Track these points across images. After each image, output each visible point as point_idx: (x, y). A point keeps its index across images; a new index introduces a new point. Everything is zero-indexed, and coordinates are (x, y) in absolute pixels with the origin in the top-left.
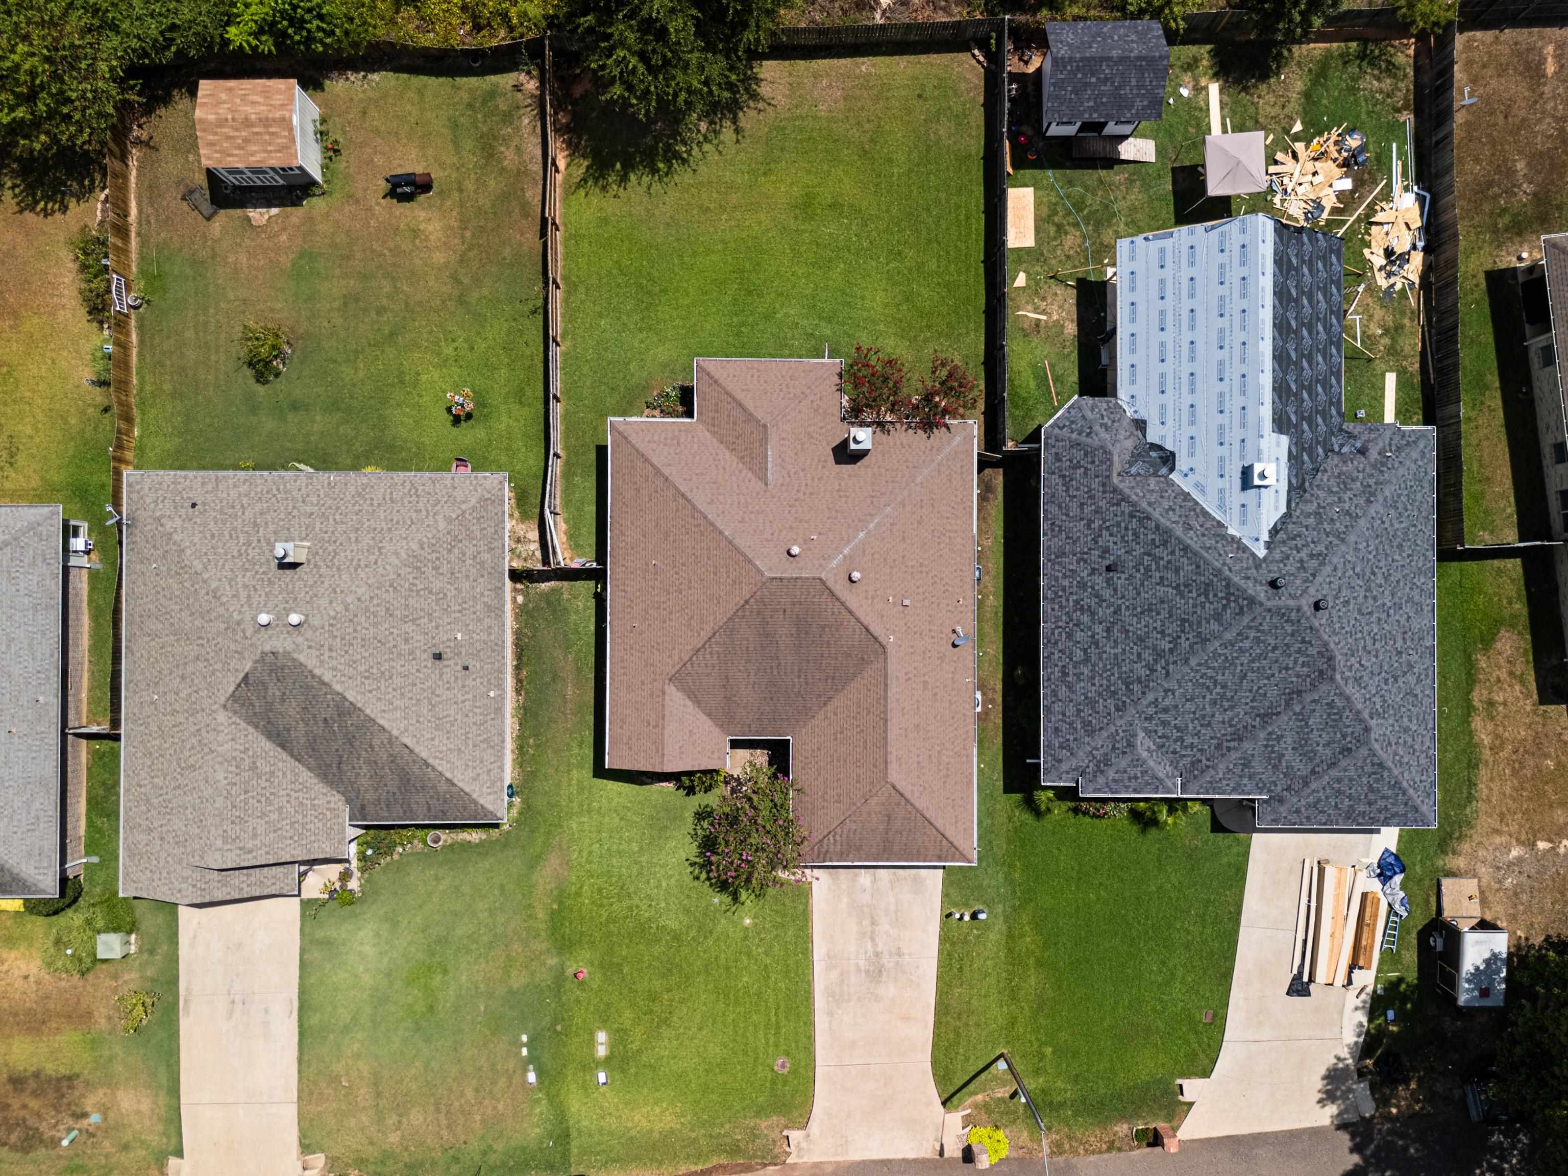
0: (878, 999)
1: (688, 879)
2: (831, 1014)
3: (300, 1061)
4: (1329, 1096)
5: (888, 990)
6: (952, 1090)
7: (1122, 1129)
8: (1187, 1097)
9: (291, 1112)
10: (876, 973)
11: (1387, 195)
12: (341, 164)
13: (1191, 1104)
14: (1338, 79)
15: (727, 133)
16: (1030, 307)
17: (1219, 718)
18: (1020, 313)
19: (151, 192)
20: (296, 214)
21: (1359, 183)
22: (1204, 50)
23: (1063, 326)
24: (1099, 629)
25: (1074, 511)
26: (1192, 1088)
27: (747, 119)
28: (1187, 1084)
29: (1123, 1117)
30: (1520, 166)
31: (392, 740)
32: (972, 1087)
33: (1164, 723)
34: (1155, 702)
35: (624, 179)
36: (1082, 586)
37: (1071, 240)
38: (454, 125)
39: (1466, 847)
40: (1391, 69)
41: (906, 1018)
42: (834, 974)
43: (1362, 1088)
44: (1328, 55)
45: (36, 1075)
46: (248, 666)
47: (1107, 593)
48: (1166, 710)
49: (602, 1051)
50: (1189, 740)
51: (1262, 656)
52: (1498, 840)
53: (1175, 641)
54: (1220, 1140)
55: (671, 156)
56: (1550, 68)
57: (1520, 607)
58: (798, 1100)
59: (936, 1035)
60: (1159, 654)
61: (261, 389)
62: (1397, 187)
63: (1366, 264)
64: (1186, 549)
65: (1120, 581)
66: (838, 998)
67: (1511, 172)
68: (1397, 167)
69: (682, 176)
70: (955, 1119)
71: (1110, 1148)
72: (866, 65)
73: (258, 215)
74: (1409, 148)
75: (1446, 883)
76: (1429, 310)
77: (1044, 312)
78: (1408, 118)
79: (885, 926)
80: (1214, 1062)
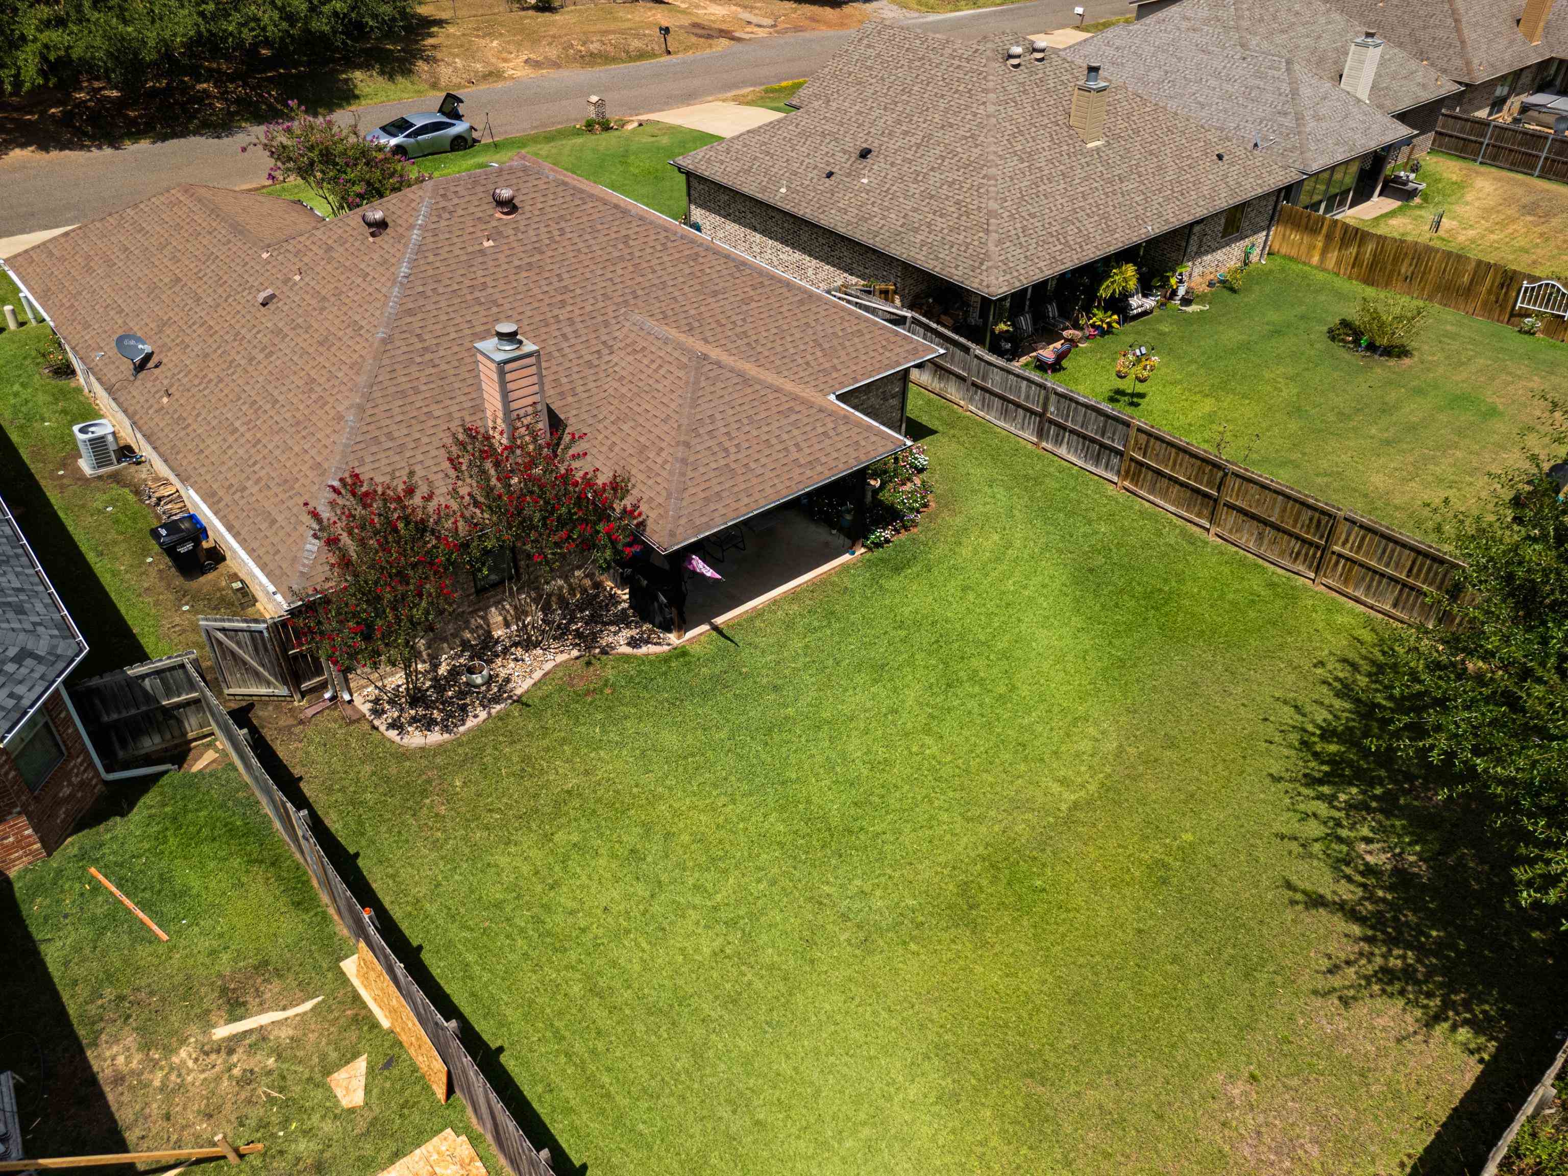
15: (1322, 879)
16: (285, 1033)
18: (308, 1006)
23: (146, 1047)
27: (1333, 933)
55: (1343, 772)
77: (230, 1046)
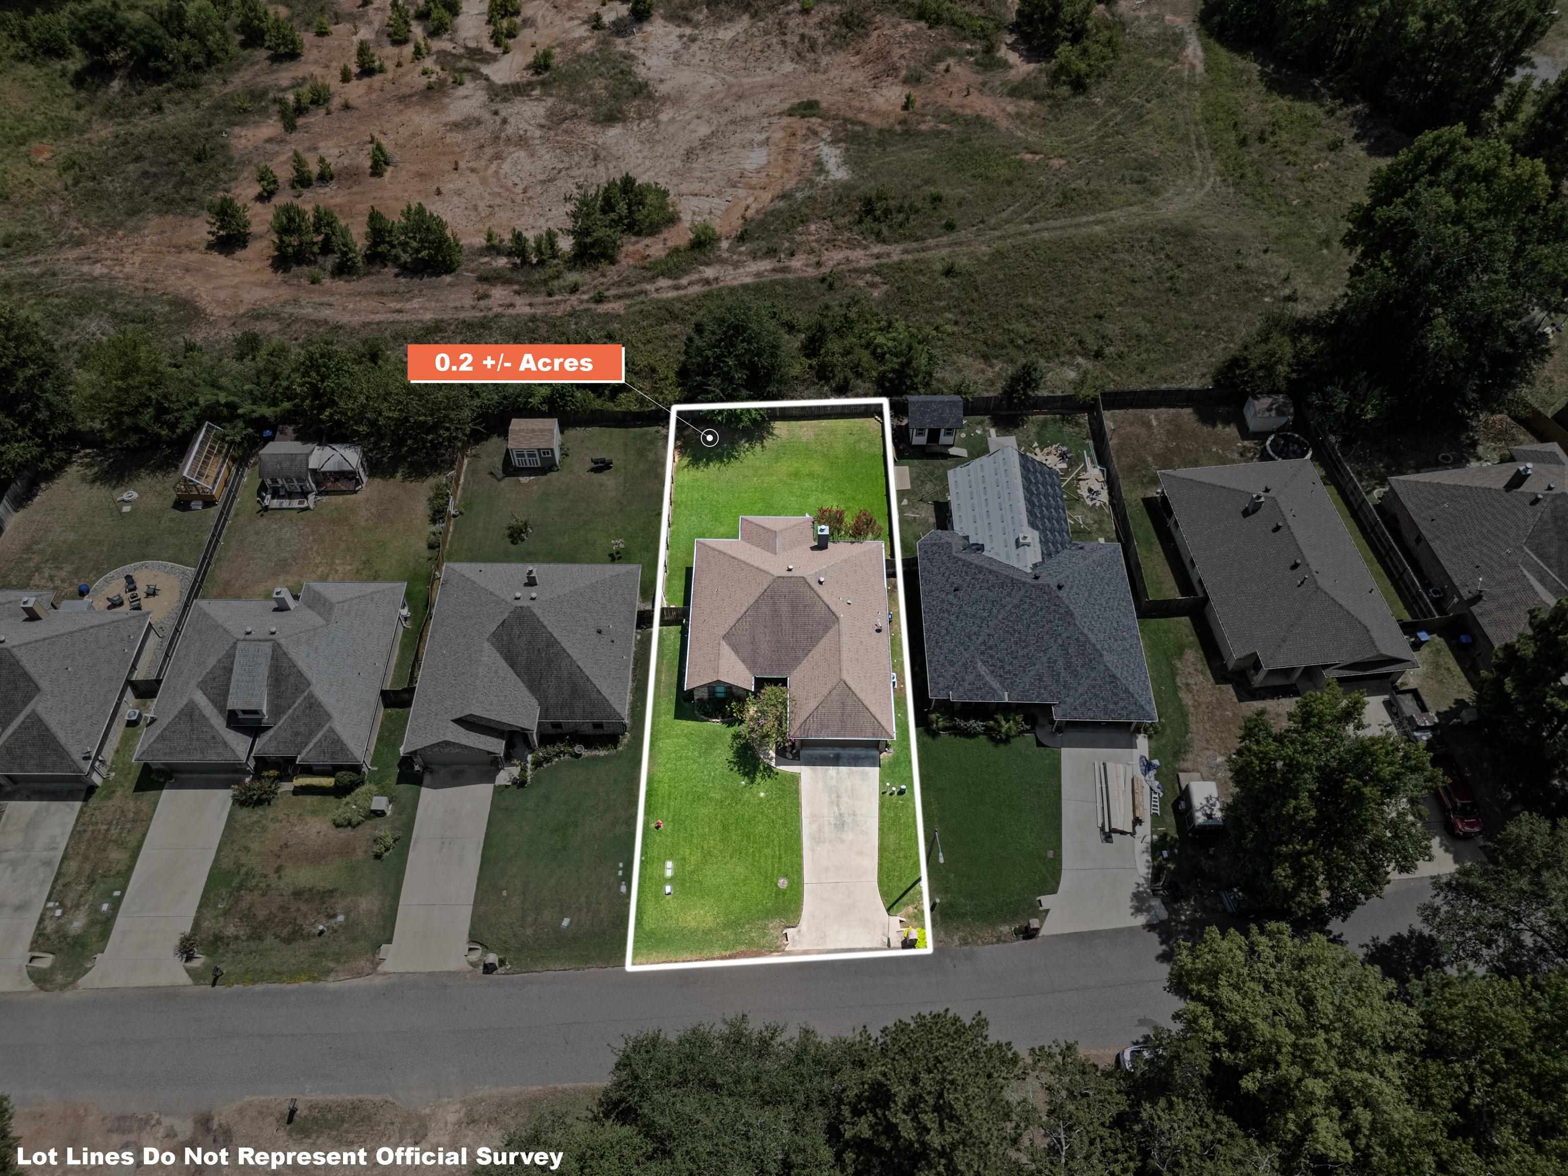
0: (842, 841)
1: (726, 771)
2: (813, 850)
3: (479, 879)
4: (1138, 910)
5: (849, 836)
6: (892, 900)
7: (1005, 929)
8: (1045, 906)
9: (470, 909)
10: (840, 825)
11: (1085, 469)
12: (568, 460)
13: (1047, 911)
14: (1051, 428)
15: (758, 447)
16: (910, 512)
17: (1021, 653)
18: (906, 515)
19: (473, 472)
20: (543, 478)
21: (1070, 465)
22: (986, 418)
23: (928, 519)
24: (953, 618)
25: (936, 571)
26: (1047, 901)
27: (768, 442)
28: (1043, 898)
29: (1005, 922)
30: (1150, 459)
31: (573, 662)
32: (905, 898)
33: (992, 657)
34: (984, 643)
35: (707, 465)
36: (943, 601)
37: (929, 486)
38: (626, 445)
39: (1190, 756)
40: (1077, 424)
41: (860, 853)
42: (815, 827)
43: (1156, 903)
44: (1045, 421)
45: (311, 890)
46: (506, 616)
47: (955, 601)
48: (991, 648)
49: (669, 873)
50: (1007, 668)
51: (1035, 614)
52: (1208, 753)
53: (990, 611)
54: (1070, 935)
55: (730, 456)
56: (1154, 423)
57: (1193, 639)
58: (793, 906)
59: (880, 865)
60: (983, 619)
61: (513, 548)
62: (1089, 465)
63: (1081, 497)
64: (990, 572)
65: (960, 594)
66: (817, 840)
67: (1145, 461)
68: (1088, 460)
69: (735, 464)
70: (895, 920)
71: (999, 940)
72: (824, 423)
73: (524, 480)
74: (1093, 452)
75: (1181, 775)
76: (1116, 515)
77: (918, 514)
78: (1090, 442)
79: (845, 799)
80: (1058, 883)
